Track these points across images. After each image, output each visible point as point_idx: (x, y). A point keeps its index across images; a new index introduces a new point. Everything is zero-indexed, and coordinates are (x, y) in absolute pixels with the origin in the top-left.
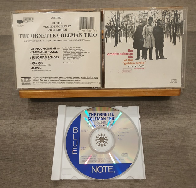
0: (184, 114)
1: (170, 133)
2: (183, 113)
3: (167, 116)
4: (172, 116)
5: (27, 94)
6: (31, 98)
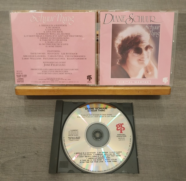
5: (22, 91)
6: (27, 96)
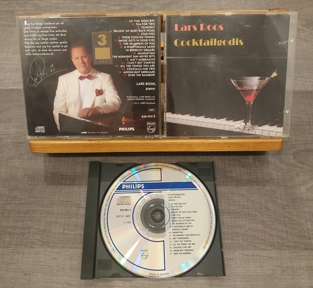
0: (271, 250)
2: (269, 248)
3: (240, 251)
4: (249, 251)
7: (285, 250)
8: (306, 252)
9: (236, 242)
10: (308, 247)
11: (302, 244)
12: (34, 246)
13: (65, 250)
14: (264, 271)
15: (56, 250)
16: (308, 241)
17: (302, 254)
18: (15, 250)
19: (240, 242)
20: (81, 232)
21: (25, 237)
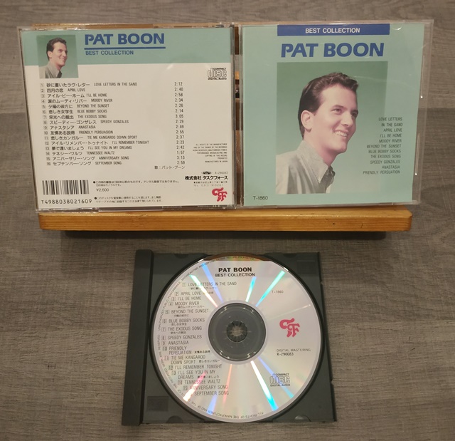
0: (395, 321)
1: (358, 368)
2: (392, 318)
3: (353, 324)
4: (365, 324)
7: (415, 320)
8: (444, 323)
9: (346, 312)
10: (446, 316)
11: (437, 311)
12: (60, 327)
13: (105, 330)
14: (387, 349)
15: (92, 332)
16: (445, 308)
17: (438, 325)
18: (33, 333)
19: (352, 311)
20: (127, 306)
21: (47, 315)
